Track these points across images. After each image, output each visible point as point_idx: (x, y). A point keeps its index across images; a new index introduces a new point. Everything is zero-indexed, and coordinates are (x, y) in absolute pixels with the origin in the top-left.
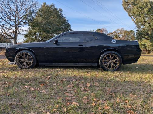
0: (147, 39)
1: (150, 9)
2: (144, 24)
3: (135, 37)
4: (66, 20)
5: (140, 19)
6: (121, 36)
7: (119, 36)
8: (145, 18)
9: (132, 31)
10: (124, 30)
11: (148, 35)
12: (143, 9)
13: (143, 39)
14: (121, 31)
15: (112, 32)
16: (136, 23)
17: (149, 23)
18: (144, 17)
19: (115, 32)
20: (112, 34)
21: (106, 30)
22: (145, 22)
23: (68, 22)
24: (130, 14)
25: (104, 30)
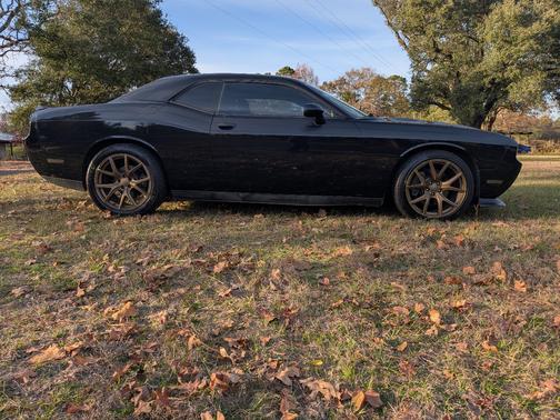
0: (443, 107)
1: (451, 10)
2: (436, 58)
3: (407, 101)
4: (178, 34)
5: (423, 40)
6: (363, 97)
7: (355, 95)
8: (438, 39)
9: (396, 77)
10: (372, 75)
11: (445, 94)
12: (433, 10)
13: (432, 107)
14: (362, 76)
15: (332, 80)
16: (411, 55)
17: (450, 56)
18: (436, 34)
19: (342, 82)
20: (332, 86)
21: (311, 75)
22: (438, 51)
23: (187, 45)
24: (393, 21)
25: (304, 71)
